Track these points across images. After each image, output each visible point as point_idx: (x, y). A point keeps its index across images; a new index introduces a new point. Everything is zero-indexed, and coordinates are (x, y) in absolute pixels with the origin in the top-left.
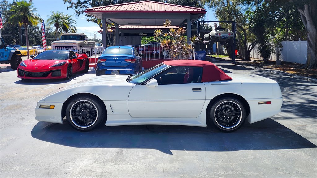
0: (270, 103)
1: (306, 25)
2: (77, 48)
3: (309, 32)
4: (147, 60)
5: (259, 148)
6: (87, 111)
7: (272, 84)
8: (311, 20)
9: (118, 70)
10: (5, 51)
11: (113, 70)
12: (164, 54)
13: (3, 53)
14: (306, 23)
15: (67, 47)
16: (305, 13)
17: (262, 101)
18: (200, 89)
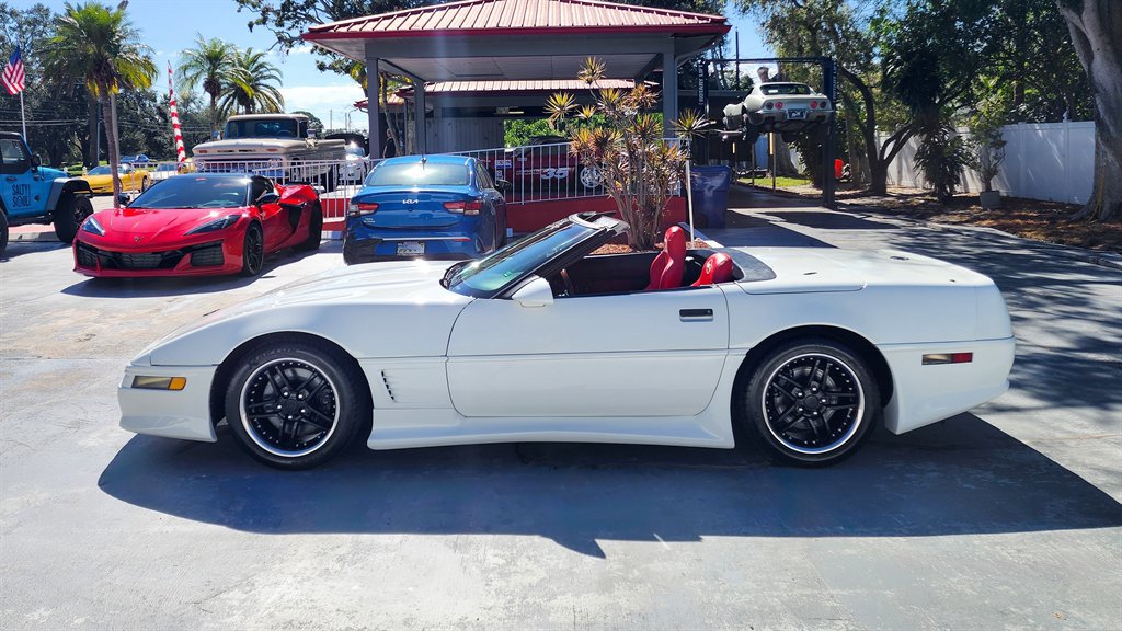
0: (967, 357)
1: (1089, 65)
2: (280, 165)
3: (1100, 89)
4: (523, 202)
5: (930, 527)
6: (300, 396)
7: (975, 287)
8: (1108, 48)
9: (420, 242)
10: (36, 179)
11: (402, 242)
12: (582, 178)
13: (26, 187)
14: (1090, 57)
15: (247, 162)
16: (1085, 22)
17: (936, 351)
18: (708, 312)
